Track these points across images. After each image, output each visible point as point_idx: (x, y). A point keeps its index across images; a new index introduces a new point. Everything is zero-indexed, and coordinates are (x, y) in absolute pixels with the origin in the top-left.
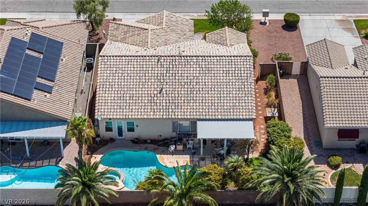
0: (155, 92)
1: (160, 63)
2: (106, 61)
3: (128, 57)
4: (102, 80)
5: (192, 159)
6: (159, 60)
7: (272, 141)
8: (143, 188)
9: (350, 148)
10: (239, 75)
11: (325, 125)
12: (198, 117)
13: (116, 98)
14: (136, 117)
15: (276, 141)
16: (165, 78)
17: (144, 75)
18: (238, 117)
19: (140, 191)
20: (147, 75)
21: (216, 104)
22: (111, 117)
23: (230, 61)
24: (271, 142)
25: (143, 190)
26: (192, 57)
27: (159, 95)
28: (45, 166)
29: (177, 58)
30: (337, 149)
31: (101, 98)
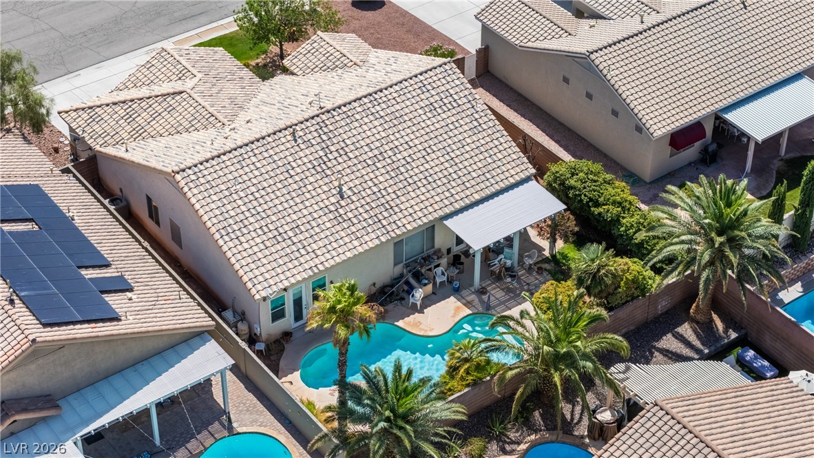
0: (333, 200)
1: (299, 141)
2: (193, 177)
3: (230, 152)
4: (215, 220)
5: (464, 301)
6: (293, 134)
7: (591, 200)
8: (462, 385)
9: (686, 163)
10: (455, 104)
11: (655, 135)
12: (441, 213)
13: (268, 244)
14: (332, 262)
15: (600, 197)
16: (329, 164)
17: (287, 175)
18: (507, 183)
19: (462, 393)
20: (292, 172)
21: (455, 176)
22: (286, 284)
23: (421, 85)
24: (590, 204)
25: (467, 390)
26: (350, 103)
27: (343, 203)
28: (211, 445)
29: (324, 117)
30: (669, 174)
31: (239, 257)
